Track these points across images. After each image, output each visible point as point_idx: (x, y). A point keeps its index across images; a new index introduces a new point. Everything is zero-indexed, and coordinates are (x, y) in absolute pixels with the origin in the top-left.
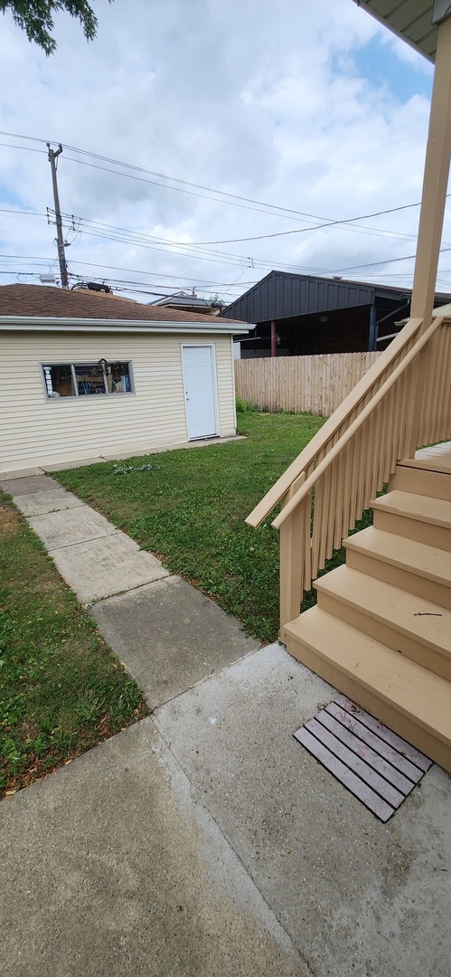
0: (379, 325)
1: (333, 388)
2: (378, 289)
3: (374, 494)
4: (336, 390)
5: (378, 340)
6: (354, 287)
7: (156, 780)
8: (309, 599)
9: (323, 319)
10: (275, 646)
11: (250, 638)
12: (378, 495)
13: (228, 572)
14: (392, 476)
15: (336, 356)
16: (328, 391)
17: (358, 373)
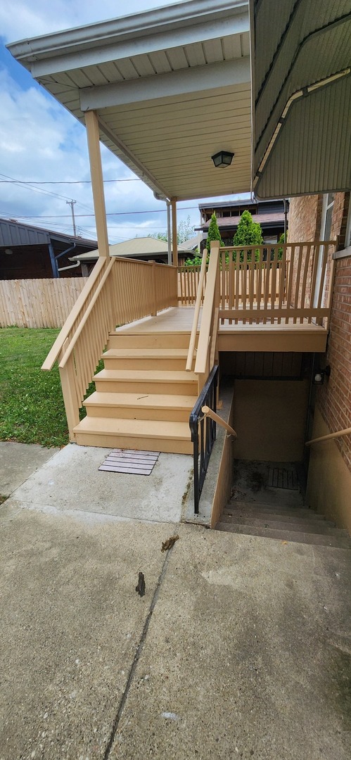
0: (58, 259)
1: (32, 306)
2: (51, 233)
3: (102, 351)
4: (35, 307)
5: (60, 270)
6: (33, 230)
7: (33, 515)
8: (83, 413)
9: (8, 252)
10: (69, 445)
11: (51, 448)
12: (104, 351)
13: (15, 424)
14: (108, 341)
15: (29, 281)
16: (28, 308)
17: (50, 293)
